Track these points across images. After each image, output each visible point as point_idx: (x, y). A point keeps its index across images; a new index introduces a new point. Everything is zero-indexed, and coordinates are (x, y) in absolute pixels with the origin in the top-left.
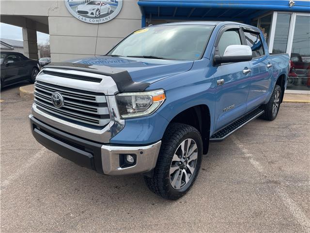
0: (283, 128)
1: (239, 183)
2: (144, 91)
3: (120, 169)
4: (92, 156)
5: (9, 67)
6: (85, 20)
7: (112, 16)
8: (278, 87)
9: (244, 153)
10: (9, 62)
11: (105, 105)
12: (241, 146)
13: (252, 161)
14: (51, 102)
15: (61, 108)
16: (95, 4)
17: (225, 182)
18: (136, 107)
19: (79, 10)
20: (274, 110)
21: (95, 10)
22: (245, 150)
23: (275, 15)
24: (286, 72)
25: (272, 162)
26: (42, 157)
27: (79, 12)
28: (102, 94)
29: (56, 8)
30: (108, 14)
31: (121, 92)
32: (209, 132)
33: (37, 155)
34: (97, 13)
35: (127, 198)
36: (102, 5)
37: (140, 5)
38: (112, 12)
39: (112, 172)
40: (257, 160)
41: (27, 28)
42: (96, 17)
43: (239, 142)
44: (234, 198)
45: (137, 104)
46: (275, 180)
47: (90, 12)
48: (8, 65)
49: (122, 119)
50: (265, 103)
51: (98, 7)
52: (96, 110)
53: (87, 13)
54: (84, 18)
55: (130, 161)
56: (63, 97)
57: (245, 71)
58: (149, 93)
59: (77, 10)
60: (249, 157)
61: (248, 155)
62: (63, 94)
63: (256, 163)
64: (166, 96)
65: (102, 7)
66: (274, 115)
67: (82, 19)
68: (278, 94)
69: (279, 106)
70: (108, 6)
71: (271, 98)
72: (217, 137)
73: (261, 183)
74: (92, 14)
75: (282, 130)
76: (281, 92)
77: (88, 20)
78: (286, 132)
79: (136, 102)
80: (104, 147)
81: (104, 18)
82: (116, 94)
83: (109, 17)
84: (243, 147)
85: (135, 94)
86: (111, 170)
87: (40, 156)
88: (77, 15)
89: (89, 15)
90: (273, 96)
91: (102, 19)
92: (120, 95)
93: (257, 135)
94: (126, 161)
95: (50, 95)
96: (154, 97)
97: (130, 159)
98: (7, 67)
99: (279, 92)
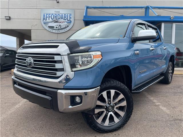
0: (177, 88)
1: (155, 121)
2: (87, 52)
3: (71, 107)
4: (51, 99)
5: (6, 58)
6: (53, 31)
7: (68, 29)
8: (171, 63)
9: (154, 103)
10: (7, 55)
11: (61, 62)
12: (152, 98)
13: (161, 107)
14: (26, 65)
15: (32, 68)
16: (58, 22)
17: (145, 120)
18: (82, 64)
19: (49, 26)
20: (170, 77)
21: (58, 26)
22: (155, 101)
23: (163, 25)
24: (174, 54)
25: (175, 108)
26: (20, 107)
27: (49, 27)
28: (59, 55)
29: (36, 25)
30: (66, 28)
31: (72, 53)
32: (132, 85)
33: (17, 106)
34: (60, 27)
35: (77, 132)
36: (62, 23)
37: (84, 20)
38: (68, 26)
39: (65, 109)
40: (164, 106)
41: (19, 37)
42: (58, 30)
43: (150, 96)
44: (153, 131)
45: (82, 61)
46: (179, 118)
47: (55, 27)
48: (6, 56)
49: (72, 71)
50: (164, 72)
51: (60, 24)
52: (54, 66)
53: (54, 27)
54: (52, 30)
55: (78, 101)
56: (33, 60)
57: (151, 49)
58: (91, 53)
59: (48, 26)
60: (158, 105)
61: (158, 104)
62: (33, 58)
63: (164, 109)
64: (102, 56)
65: (63, 24)
66: (170, 81)
67: (51, 30)
68: (171, 67)
69: (172, 75)
70: (66, 23)
71: (167, 70)
72: (136, 90)
73: (170, 121)
74: (57, 28)
75: (176, 89)
76: (173, 66)
77: (54, 31)
78: (179, 90)
79: (82, 60)
80: (59, 91)
81: (63, 30)
82: (68, 55)
83: (66, 29)
84: (153, 99)
85: (81, 54)
86: (64, 108)
87: (18, 107)
88: (48, 29)
89: (55, 28)
90: (168, 68)
91: (62, 30)
92: (71, 55)
93: (161, 92)
94: (75, 101)
95: (25, 60)
96: (94, 55)
97: (78, 99)
98: (5, 58)
99: (172, 66)
